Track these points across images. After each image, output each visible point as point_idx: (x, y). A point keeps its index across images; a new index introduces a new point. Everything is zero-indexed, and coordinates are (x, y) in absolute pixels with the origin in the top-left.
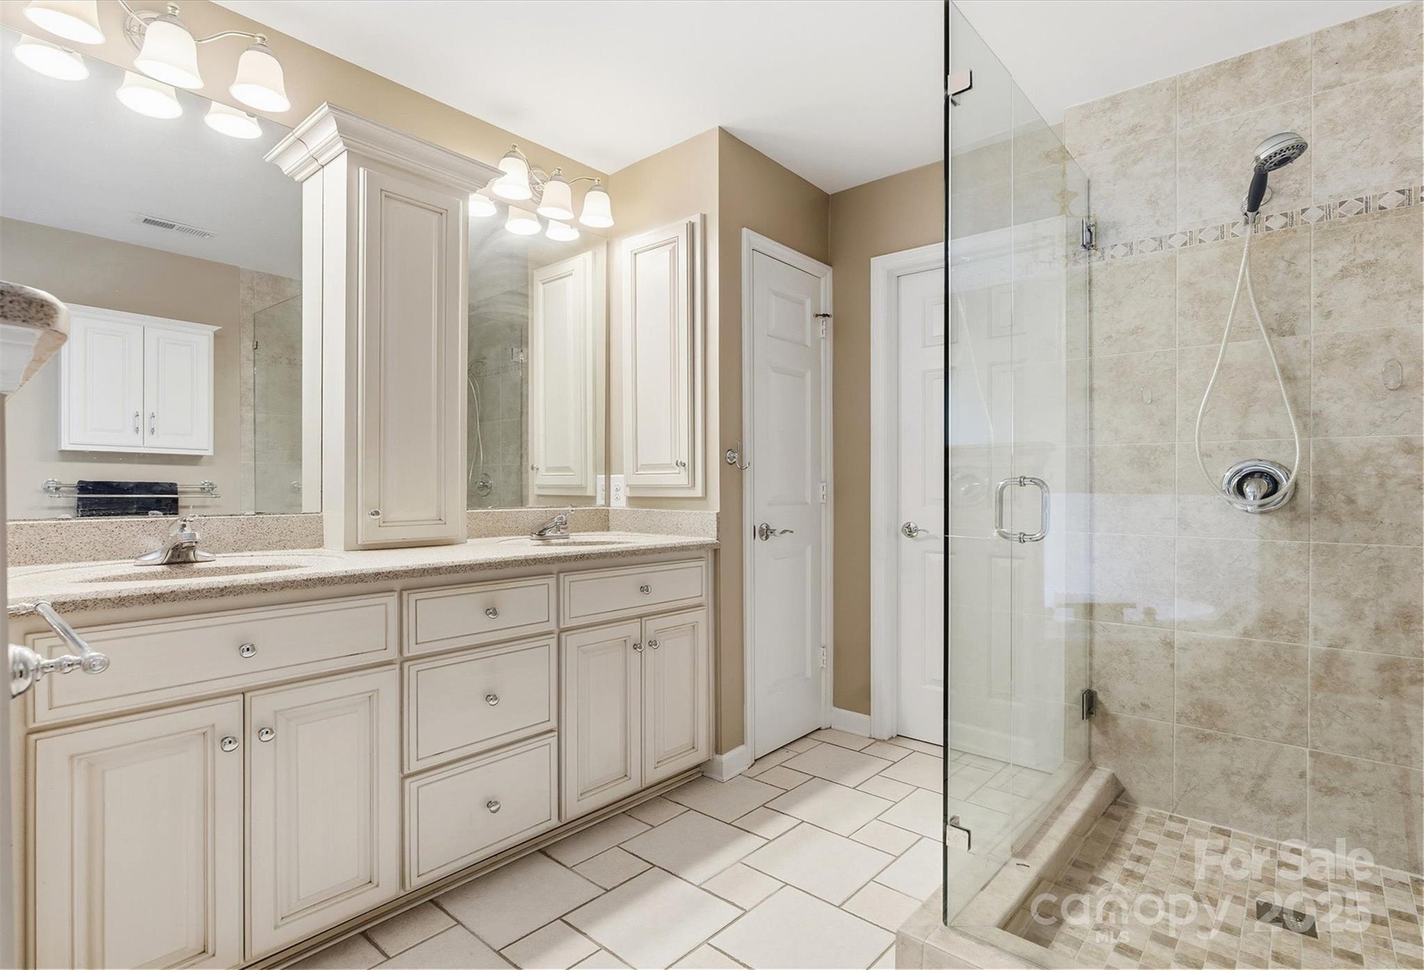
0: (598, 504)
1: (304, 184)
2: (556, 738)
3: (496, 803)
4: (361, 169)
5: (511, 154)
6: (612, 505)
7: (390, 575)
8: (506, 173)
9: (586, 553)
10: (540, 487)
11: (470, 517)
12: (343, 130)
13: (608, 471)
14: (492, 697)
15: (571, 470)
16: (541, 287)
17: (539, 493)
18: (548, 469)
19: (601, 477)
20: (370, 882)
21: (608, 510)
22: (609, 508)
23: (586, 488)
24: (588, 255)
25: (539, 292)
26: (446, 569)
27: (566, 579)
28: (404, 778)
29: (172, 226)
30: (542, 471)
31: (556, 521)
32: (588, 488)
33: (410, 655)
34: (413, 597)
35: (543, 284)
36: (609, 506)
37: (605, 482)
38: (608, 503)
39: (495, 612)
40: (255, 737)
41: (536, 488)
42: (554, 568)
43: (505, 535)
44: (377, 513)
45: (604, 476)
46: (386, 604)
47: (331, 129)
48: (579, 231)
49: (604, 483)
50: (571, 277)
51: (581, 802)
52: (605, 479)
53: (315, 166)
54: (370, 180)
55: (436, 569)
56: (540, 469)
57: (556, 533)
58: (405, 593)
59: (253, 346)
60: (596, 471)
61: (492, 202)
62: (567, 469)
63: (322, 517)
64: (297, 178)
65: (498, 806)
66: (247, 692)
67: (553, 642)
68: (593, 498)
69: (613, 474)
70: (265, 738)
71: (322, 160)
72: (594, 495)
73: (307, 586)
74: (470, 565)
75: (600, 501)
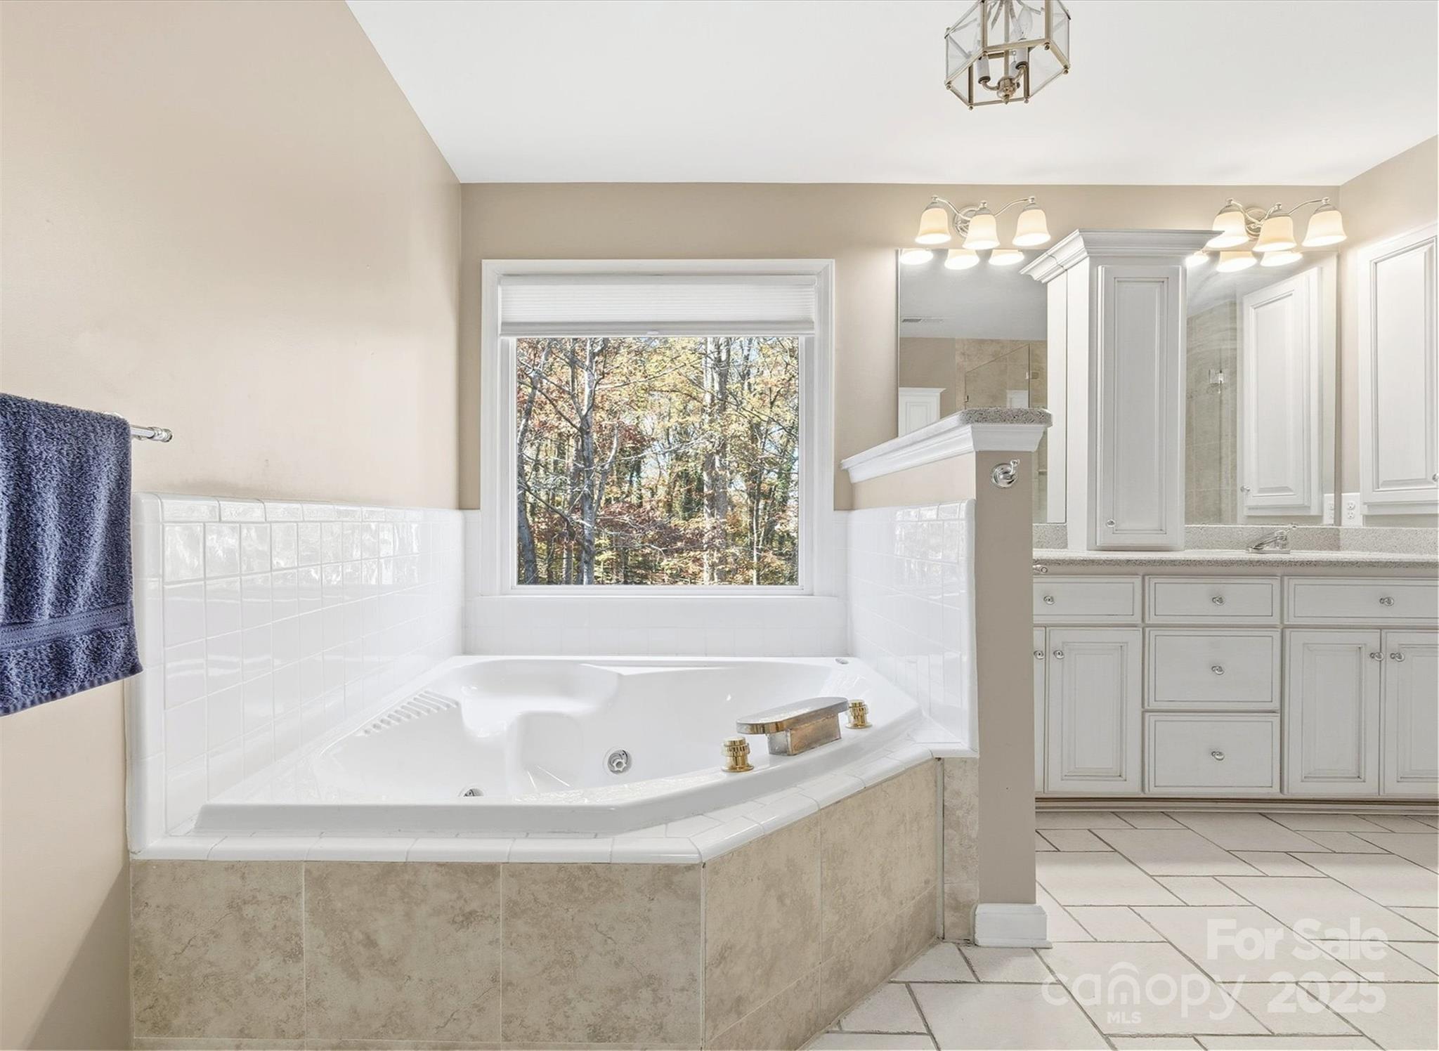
0: (1325, 522)
1: (1049, 284)
2: (1279, 718)
3: (1220, 754)
4: (1100, 268)
5: (1228, 208)
6: (1343, 524)
7: (1138, 562)
8: (1224, 231)
9: (1313, 560)
10: (1250, 508)
11: (1188, 531)
12: (1087, 243)
13: (1338, 489)
14: (1217, 668)
15: (1290, 490)
16: (1252, 311)
17: (1250, 514)
18: (1261, 490)
19: (1329, 497)
20: (1120, 776)
21: (1338, 530)
22: (1340, 527)
23: (1309, 507)
24: (1313, 272)
25: (1250, 318)
26: (1180, 563)
27: (1291, 583)
28: (1144, 713)
29: (917, 321)
30: (1254, 492)
31: (1276, 535)
32: (1312, 508)
33: (1151, 623)
34: (1154, 581)
35: (1255, 309)
36: (1340, 525)
37: (1335, 501)
38: (1338, 518)
39: (1221, 600)
40: (1052, 655)
41: (1245, 509)
42: (1279, 571)
43: (1218, 548)
44: (1112, 523)
45: (1333, 495)
46: (1133, 583)
47: (1080, 244)
48: (1302, 253)
49: (1333, 502)
50: (1290, 297)
51: (1303, 783)
52: (1335, 498)
53: (1061, 270)
54: (1107, 272)
55: (1172, 561)
56: (1251, 491)
57: (1275, 547)
58: (1147, 578)
59: (965, 399)
60: (1322, 490)
61: (1205, 254)
62: (1286, 489)
63: (1066, 527)
64: (1043, 281)
65: (1222, 757)
66: (1048, 626)
67: (1277, 635)
68: (1319, 518)
69: (1344, 492)
70: (1059, 656)
71: (1065, 267)
72: (1320, 514)
73: (1083, 565)
74: (1199, 561)
75: (1328, 520)
